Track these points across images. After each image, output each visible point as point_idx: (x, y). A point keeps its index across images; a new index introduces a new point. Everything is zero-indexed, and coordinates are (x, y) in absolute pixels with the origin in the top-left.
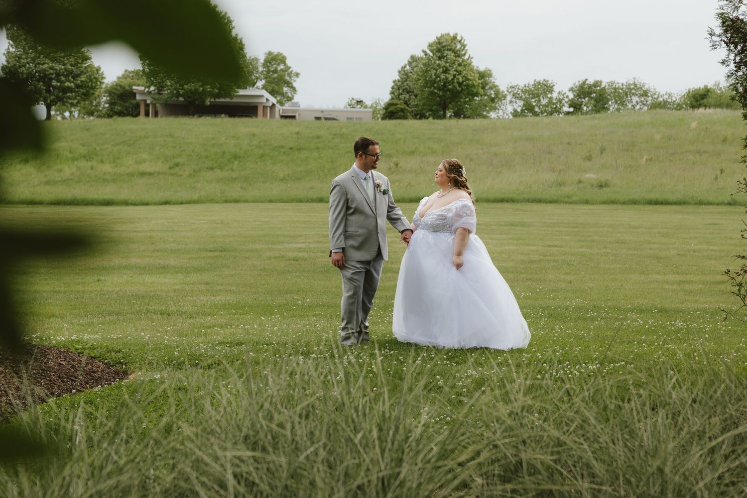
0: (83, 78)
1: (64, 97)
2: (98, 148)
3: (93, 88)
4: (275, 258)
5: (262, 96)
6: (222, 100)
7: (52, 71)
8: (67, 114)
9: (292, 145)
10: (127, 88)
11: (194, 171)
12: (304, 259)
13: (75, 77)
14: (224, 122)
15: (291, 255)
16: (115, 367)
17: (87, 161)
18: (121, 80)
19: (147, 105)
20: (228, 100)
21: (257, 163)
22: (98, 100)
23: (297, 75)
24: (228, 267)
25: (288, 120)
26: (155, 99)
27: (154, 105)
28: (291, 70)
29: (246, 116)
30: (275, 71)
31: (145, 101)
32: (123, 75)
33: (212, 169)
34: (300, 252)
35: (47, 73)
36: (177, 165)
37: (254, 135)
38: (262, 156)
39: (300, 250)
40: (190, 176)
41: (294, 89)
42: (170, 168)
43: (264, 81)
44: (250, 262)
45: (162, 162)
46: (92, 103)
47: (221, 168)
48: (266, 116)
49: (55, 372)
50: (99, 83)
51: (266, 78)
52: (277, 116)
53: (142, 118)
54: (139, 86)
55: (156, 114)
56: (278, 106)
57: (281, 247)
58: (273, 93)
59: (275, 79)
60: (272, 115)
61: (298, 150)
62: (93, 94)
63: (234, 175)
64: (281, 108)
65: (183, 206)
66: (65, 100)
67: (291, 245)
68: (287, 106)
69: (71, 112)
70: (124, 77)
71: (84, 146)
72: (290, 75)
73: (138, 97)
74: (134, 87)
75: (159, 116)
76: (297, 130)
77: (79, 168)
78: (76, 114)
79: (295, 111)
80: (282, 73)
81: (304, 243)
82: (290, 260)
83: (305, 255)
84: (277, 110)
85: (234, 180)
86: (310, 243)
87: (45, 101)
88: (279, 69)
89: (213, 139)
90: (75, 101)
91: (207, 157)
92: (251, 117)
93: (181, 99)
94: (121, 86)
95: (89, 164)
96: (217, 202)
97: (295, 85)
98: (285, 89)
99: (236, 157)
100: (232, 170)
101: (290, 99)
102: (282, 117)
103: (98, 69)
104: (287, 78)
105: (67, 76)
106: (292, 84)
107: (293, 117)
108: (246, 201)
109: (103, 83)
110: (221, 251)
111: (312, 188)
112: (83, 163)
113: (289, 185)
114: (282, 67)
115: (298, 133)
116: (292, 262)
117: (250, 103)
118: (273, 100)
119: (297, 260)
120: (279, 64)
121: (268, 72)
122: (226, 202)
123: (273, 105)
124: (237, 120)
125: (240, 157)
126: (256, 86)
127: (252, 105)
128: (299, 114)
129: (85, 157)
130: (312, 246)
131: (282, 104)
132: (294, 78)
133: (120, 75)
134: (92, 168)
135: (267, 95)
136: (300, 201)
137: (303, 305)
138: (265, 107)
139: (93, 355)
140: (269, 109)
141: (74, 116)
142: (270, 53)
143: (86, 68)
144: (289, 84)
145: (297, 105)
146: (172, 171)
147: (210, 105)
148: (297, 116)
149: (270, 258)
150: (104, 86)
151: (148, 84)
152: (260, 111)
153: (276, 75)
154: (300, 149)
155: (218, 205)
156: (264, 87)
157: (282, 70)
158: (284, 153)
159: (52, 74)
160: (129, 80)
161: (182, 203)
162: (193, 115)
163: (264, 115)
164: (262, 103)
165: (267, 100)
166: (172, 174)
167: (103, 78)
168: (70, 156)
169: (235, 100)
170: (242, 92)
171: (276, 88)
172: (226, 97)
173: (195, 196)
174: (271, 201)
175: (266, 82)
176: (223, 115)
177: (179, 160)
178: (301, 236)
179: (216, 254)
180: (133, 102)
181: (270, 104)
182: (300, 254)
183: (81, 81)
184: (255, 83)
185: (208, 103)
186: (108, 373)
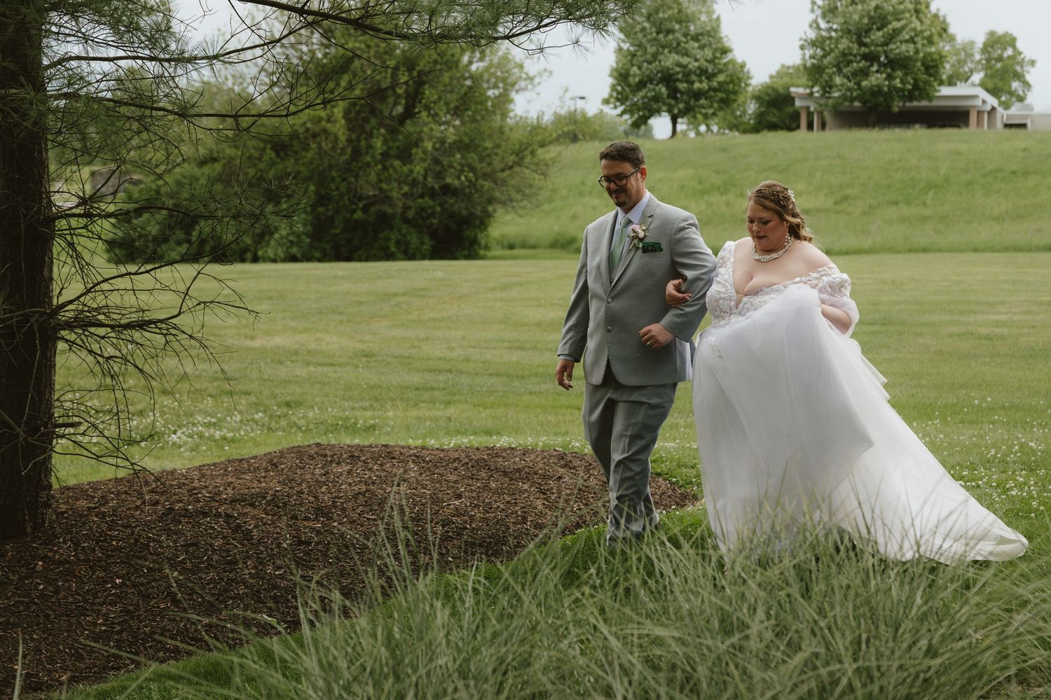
0: (721, 78)
1: (697, 106)
2: (737, 177)
3: (735, 93)
4: (959, 335)
5: (975, 97)
6: (915, 104)
7: (678, 69)
8: (703, 128)
9: (1015, 167)
10: (781, 91)
11: (870, 207)
12: (1002, 338)
13: (710, 77)
14: (919, 135)
15: (983, 331)
16: (683, 489)
17: (722, 194)
18: (775, 80)
19: (810, 114)
20: (924, 103)
21: (961, 194)
22: (741, 109)
23: (1033, 63)
24: (889, 347)
25: (1013, 131)
26: (821, 105)
27: (821, 114)
28: (1022, 56)
29: (951, 126)
30: (1000, 59)
31: (808, 108)
32: (778, 73)
33: (896, 203)
34: (996, 327)
35: (671, 72)
36: (846, 198)
37: (959, 153)
38: (969, 184)
39: (998, 324)
40: (864, 213)
41: (1027, 85)
42: (836, 203)
43: (982, 75)
44: (921, 341)
45: (826, 195)
46: (733, 113)
47: (909, 203)
48: (983, 126)
49: (595, 493)
50: (743, 85)
51: (986, 69)
52: (999, 125)
53: (802, 133)
54: (798, 86)
55: (823, 126)
56: (1000, 110)
57: (971, 318)
58: (994, 92)
59: (998, 71)
60: (991, 123)
61: (1023, 174)
62: (734, 101)
63: (927, 212)
64: (1005, 113)
65: (847, 257)
66: (697, 109)
67: (986, 317)
68: (1015, 110)
69: (708, 126)
70: (780, 74)
71: (717, 172)
72: (1021, 63)
73: (798, 103)
74: (792, 89)
75: (827, 128)
76: (1023, 145)
77: (709, 204)
78: (715, 128)
79: (1026, 117)
80: (1011, 62)
81: (1006, 313)
82: (980, 339)
83: (1005, 331)
84: (998, 116)
85: (924, 219)
86: (1015, 313)
87: (669, 111)
88: (1005, 55)
89: (900, 160)
90: (710, 111)
91: (889, 187)
92: (958, 126)
93: (857, 104)
94: (773, 89)
95: (724, 198)
96: (899, 252)
97: (1028, 77)
98: (1015, 85)
99: (931, 186)
100: (924, 204)
101: (1021, 99)
102: (1008, 126)
103: (743, 66)
104: (1018, 68)
105: (700, 76)
106: (1024, 76)
107: (1024, 126)
108: (940, 250)
109: (749, 85)
110: (884, 324)
111: (1039, 231)
112: (715, 198)
113: (1006, 227)
114: (1009, 52)
115: (1025, 150)
116: (983, 342)
117: (958, 107)
118: (992, 101)
119: (990, 339)
120: (1005, 49)
121: (988, 60)
122: (910, 251)
123: (993, 109)
124: (936, 132)
125: (936, 187)
126: (970, 81)
127: (961, 109)
128: (1032, 121)
129: (718, 188)
130: (1016, 318)
131: (1006, 106)
132: (1029, 68)
133: (774, 73)
134: (728, 204)
135: (983, 94)
136: (1018, 249)
137: (980, 406)
138: (980, 113)
139: (659, 471)
140: (986, 115)
141: (712, 131)
142: (992, 34)
143: (725, 64)
144: (1019, 77)
145: (1030, 108)
146: (839, 207)
147: (900, 112)
148: (1029, 125)
149: (951, 336)
150: (750, 89)
151: (810, 83)
152: (973, 118)
153: (999, 65)
154: (1026, 174)
155: (899, 256)
156: (982, 85)
157: (1009, 57)
158: (1003, 179)
159: (678, 73)
160: (786, 79)
161: (847, 253)
162: (874, 126)
163: (979, 123)
164: (974, 107)
165: (984, 102)
166: (839, 212)
167: (749, 78)
168: (699, 187)
169: (935, 103)
170: (945, 91)
171: (1000, 84)
172: (921, 98)
173: (867, 244)
174: (975, 250)
175: (986, 75)
176: (917, 126)
177: (849, 191)
178: (1003, 303)
179: (876, 328)
180: (789, 110)
181: (989, 108)
182: (998, 331)
183: (719, 83)
184: (969, 77)
185: (896, 109)
186: (669, 497)
